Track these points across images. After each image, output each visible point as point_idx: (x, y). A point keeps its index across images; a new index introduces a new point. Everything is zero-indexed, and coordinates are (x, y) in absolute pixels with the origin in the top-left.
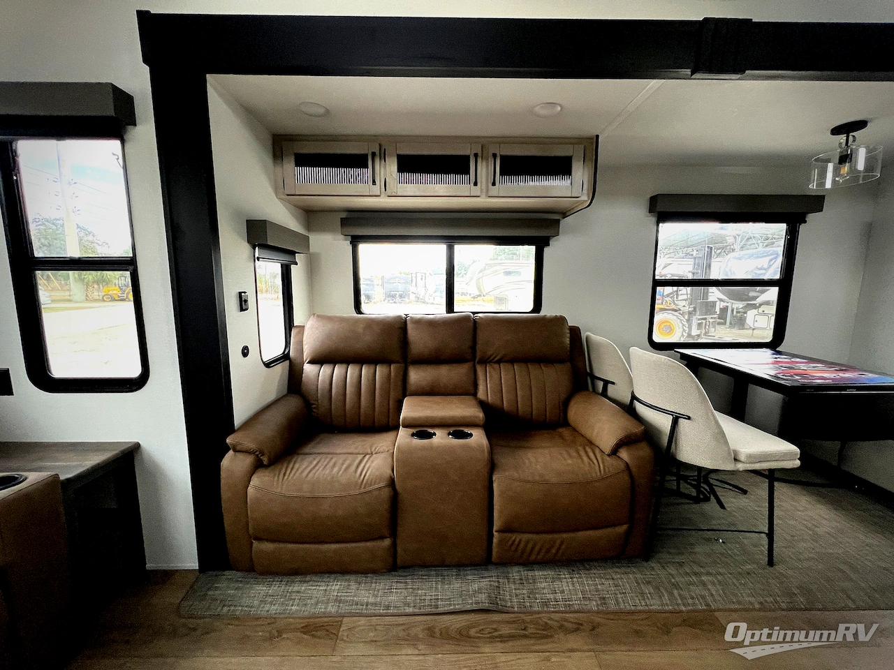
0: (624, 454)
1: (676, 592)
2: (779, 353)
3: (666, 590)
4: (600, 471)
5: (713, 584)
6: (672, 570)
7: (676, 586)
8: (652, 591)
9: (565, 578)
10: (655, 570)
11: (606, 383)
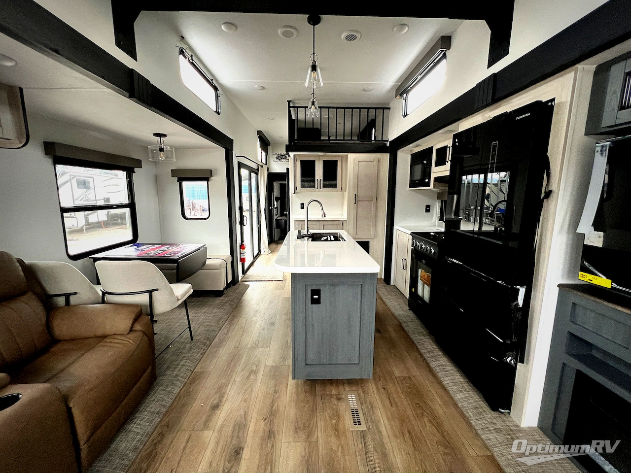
0: (138, 327)
1: (179, 378)
2: (139, 245)
3: (175, 380)
4: (133, 344)
5: (186, 362)
6: (169, 372)
7: (177, 376)
8: (172, 387)
9: (132, 427)
10: (165, 380)
11: (67, 296)
